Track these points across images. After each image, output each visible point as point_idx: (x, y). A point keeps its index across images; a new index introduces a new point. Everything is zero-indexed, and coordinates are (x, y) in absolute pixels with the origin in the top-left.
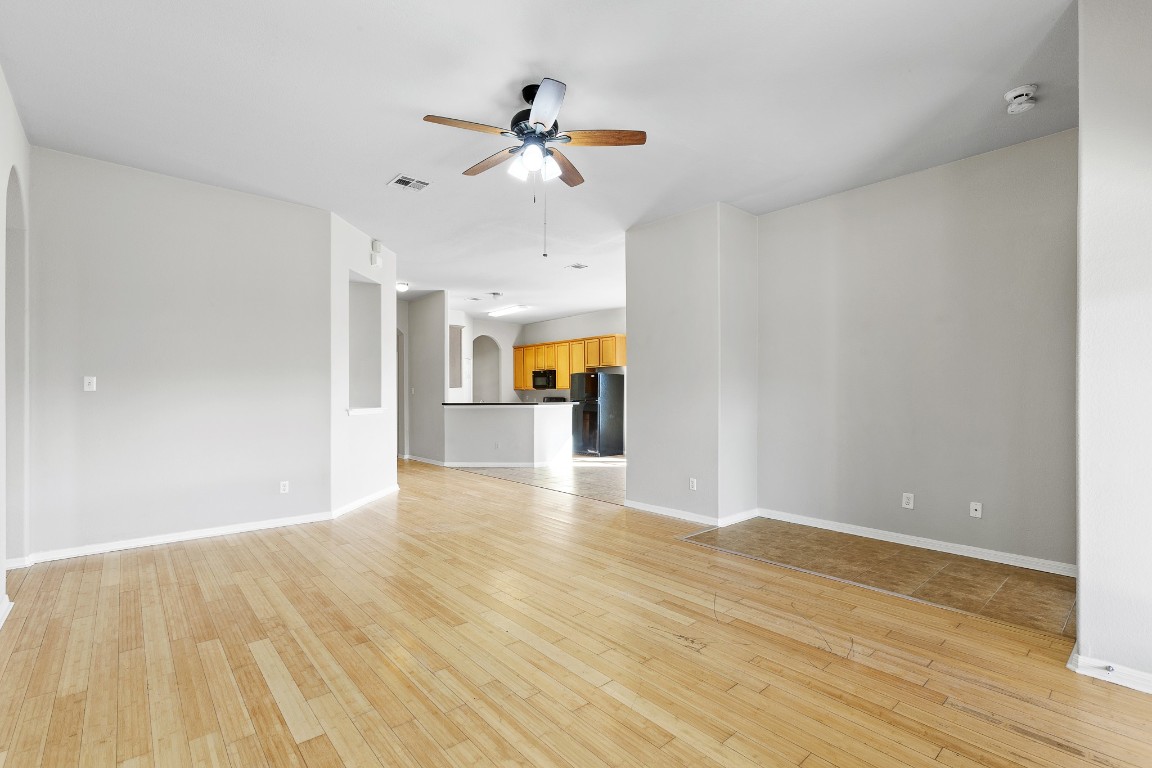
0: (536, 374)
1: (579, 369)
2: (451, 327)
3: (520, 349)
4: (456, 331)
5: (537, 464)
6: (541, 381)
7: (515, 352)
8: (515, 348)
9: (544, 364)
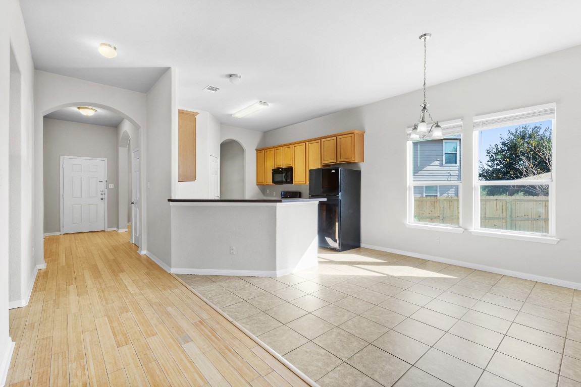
0: (276, 172)
1: (316, 165)
2: (181, 112)
3: (261, 151)
4: (188, 119)
5: (279, 273)
6: (279, 177)
7: (257, 153)
8: (258, 150)
9: (281, 163)
